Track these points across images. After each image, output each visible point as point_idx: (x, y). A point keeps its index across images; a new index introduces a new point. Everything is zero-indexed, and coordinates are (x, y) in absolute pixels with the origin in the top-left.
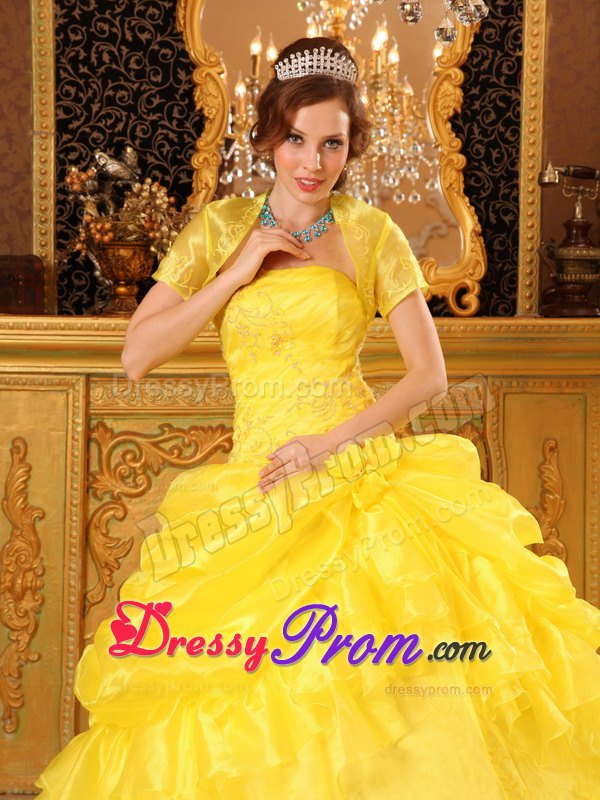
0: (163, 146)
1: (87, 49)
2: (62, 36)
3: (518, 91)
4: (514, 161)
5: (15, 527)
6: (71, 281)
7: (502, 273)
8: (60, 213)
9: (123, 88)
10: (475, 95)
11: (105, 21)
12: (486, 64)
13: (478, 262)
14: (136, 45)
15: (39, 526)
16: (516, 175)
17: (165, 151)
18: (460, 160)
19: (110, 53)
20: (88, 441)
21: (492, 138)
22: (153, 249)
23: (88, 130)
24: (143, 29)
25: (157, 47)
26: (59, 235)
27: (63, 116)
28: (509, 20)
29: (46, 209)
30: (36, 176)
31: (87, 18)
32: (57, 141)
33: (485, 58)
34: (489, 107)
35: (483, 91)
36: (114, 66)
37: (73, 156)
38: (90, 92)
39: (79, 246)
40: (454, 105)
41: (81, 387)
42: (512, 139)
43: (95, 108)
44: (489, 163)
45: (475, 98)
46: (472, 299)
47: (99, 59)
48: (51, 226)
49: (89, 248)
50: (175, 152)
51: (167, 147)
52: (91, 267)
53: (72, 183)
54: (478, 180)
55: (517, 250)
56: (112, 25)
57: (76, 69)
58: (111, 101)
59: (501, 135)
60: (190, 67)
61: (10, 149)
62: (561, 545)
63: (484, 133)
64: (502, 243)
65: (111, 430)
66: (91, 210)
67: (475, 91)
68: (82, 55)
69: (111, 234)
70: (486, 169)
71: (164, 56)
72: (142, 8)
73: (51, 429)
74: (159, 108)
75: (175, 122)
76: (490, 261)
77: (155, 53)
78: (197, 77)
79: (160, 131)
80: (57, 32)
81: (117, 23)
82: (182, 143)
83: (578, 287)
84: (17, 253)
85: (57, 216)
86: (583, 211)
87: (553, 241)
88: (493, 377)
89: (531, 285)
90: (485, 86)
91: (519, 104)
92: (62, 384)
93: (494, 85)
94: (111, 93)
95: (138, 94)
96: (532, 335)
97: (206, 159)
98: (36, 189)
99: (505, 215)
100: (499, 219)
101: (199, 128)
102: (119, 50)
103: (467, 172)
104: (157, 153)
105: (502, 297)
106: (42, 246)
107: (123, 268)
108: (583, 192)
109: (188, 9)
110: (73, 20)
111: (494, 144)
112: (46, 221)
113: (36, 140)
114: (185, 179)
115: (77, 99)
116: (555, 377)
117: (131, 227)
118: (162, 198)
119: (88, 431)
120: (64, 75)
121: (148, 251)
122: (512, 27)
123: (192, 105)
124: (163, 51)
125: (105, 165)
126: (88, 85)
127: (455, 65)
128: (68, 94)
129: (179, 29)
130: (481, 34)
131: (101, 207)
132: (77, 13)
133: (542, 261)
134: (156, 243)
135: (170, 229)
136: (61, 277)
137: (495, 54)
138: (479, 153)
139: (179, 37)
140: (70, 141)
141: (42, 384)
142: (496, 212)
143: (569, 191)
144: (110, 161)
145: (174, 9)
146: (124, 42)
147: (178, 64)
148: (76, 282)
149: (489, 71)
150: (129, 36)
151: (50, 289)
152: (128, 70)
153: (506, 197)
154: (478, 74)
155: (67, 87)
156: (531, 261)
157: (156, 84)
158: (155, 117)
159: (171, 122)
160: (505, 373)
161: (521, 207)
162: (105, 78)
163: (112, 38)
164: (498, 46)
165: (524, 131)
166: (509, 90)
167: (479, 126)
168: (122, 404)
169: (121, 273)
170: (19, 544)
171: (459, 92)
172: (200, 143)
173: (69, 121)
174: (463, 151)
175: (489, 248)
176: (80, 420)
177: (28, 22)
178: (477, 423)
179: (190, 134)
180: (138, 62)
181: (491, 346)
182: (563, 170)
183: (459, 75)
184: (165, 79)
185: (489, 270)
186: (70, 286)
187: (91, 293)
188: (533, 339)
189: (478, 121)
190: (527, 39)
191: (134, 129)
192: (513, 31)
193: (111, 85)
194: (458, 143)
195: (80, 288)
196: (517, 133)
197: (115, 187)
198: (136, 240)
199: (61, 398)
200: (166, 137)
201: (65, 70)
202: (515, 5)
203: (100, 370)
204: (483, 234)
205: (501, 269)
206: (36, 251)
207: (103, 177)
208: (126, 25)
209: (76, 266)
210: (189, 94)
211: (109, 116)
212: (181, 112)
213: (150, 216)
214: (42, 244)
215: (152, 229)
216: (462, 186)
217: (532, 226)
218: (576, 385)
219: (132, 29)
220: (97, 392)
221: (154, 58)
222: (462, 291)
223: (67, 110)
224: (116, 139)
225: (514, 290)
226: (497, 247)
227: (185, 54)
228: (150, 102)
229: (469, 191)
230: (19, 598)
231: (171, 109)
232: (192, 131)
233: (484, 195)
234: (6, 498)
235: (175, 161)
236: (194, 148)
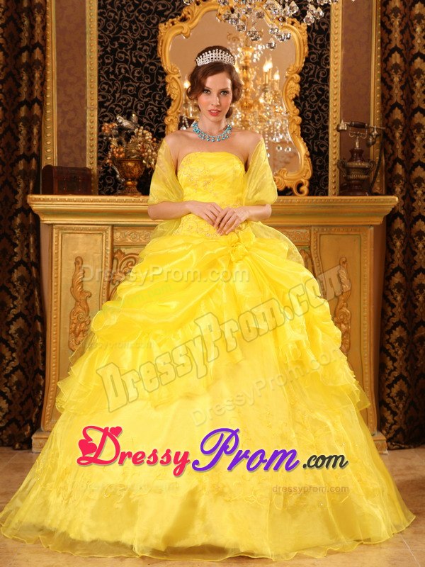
0: (151, 114)
1: (114, 66)
2: (101, 60)
3: (328, 86)
4: (326, 121)
5: (77, 301)
6: (105, 181)
7: (321, 176)
8: (100, 147)
9: (132, 85)
10: (306, 88)
11: (122, 53)
12: (312, 72)
13: (308, 170)
14: (138, 64)
15: (89, 301)
16: (327, 127)
17: (152, 116)
18: (299, 119)
19: (125, 68)
20: (113, 259)
21: (315, 109)
22: (144, 162)
23: (114, 106)
24: (141, 57)
25: (148, 65)
26: (100, 159)
27: (101, 99)
28: (323, 51)
29: (93, 146)
30: (88, 129)
31: (114, 52)
32: (99, 111)
33: (311, 69)
34: (314, 94)
35: (310, 86)
36: (127, 75)
37: (107, 119)
38: (115, 87)
39: (108, 161)
40: (295, 92)
41: (109, 232)
42: (325, 109)
43: (117, 95)
44: (313, 121)
45: (306, 89)
46: (305, 189)
47: (120, 71)
48: (95, 154)
49: (113, 163)
50: (157, 117)
51: (153, 115)
52: (115, 173)
53: (105, 129)
54: (308, 130)
55: (328, 165)
56: (126, 55)
57: (108, 76)
58: (125, 92)
59: (320, 107)
60: (164, 74)
61: (76, 115)
62: (348, 312)
63: (311, 106)
64: (320, 162)
65: (124, 253)
66: (114, 143)
67: (306, 86)
68: (111, 69)
69: (123, 154)
70: (312, 124)
71: (152, 70)
72: (141, 46)
73: (95, 253)
74: (149, 95)
75: (157, 102)
76: (314, 170)
77: (147, 68)
78: (168, 79)
79: (149, 106)
80: (99, 59)
81: (128, 54)
82: (160, 112)
83: (357, 182)
84: (78, 166)
85: (98, 149)
86: (359, 144)
87: (344, 159)
88: (314, 226)
89: (335, 182)
90: (311, 83)
91: (328, 92)
92: (99, 230)
93: (316, 83)
94: (125, 88)
95: (139, 88)
96: (333, 204)
97: (171, 120)
98: (88, 136)
99: (322, 147)
100: (319, 149)
101: (169, 105)
102: (130, 67)
103: (302, 125)
104: (148, 117)
105: (321, 188)
106: (91, 164)
107: (130, 172)
108: (359, 135)
109: (163, 47)
110: (107, 53)
111: (316, 112)
112: (93, 151)
113: (88, 112)
114: (161, 130)
115: (109, 91)
116: (345, 226)
117: (133, 151)
118: (149, 136)
119: (113, 254)
120: (102, 79)
121: (142, 163)
122: (325, 54)
123: (165, 93)
124: (151, 67)
125: (121, 123)
126: (114, 84)
127: (296, 73)
128: (104, 89)
129: (159, 56)
130: (309, 57)
131: (120, 143)
132: (109, 49)
133: (340, 170)
134: (146, 158)
135: (152, 151)
136: (100, 180)
137: (316, 68)
138: (308, 117)
139: (159, 60)
140: (105, 112)
141: (90, 230)
142: (317, 146)
143: (352, 134)
144: (124, 121)
145: (156, 47)
146: (132, 63)
147: (158, 74)
148: (107, 181)
149: (313, 76)
150: (134, 60)
151: (95, 185)
152: (134, 77)
153: (322, 138)
154: (307, 77)
155: (104, 85)
156: (335, 170)
157: (147, 83)
158: (146, 100)
159: (155, 102)
160: (321, 224)
161: (330, 143)
162: (122, 81)
163: (126, 61)
164: (318, 63)
165: (331, 106)
166: (323, 85)
167: (309, 103)
168: (129, 241)
169: (129, 175)
170: (79, 309)
171: (298, 87)
172: (169, 112)
173: (105, 102)
174: (300, 115)
175: (313, 164)
176: (109, 248)
177: (85, 54)
178: (307, 250)
179: (164, 108)
180: (139, 73)
181: (312, 210)
182: (349, 123)
183: (298, 78)
184: (152, 81)
185: (313, 174)
186: (105, 184)
187: (115, 187)
188: (333, 206)
189: (308, 101)
190: (332, 60)
191: (136, 105)
192: (325, 56)
193: (125, 84)
194: (297, 111)
195: (109, 185)
196: (327, 106)
197: (127, 133)
198: (136, 158)
199: (99, 238)
200: (152, 110)
201: (103, 77)
202: (326, 43)
203: (118, 223)
204: (311, 156)
205: (320, 174)
206: (88, 166)
207: (121, 129)
208: (133, 55)
209: (108, 174)
210: (164, 88)
211: (124, 99)
212: (160, 97)
213: (143, 145)
214: (91, 163)
215: (144, 152)
216: (300, 132)
217: (335, 153)
218: (356, 231)
219: (136, 57)
220: (117, 235)
221: (146, 70)
222: (300, 185)
223: (104, 97)
224: (128, 111)
225: (327, 185)
226: (318, 163)
227: (162, 68)
228: (144, 92)
229: (303, 135)
230: (77, 336)
231: (154, 96)
232: (165, 106)
233: (311, 137)
234: (72, 287)
235: (157, 121)
236: (166, 115)
